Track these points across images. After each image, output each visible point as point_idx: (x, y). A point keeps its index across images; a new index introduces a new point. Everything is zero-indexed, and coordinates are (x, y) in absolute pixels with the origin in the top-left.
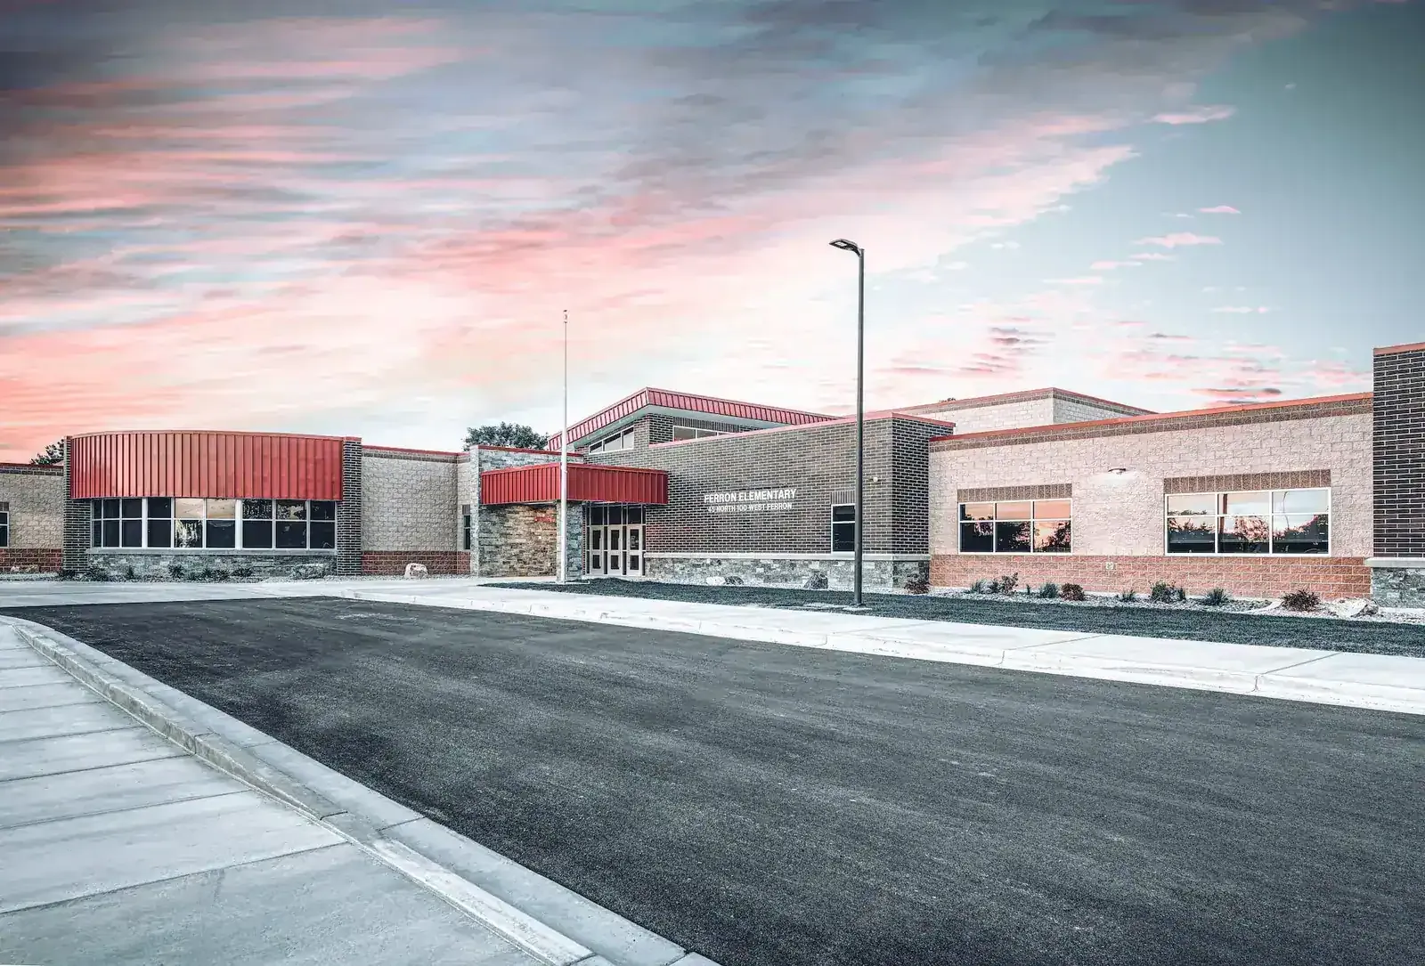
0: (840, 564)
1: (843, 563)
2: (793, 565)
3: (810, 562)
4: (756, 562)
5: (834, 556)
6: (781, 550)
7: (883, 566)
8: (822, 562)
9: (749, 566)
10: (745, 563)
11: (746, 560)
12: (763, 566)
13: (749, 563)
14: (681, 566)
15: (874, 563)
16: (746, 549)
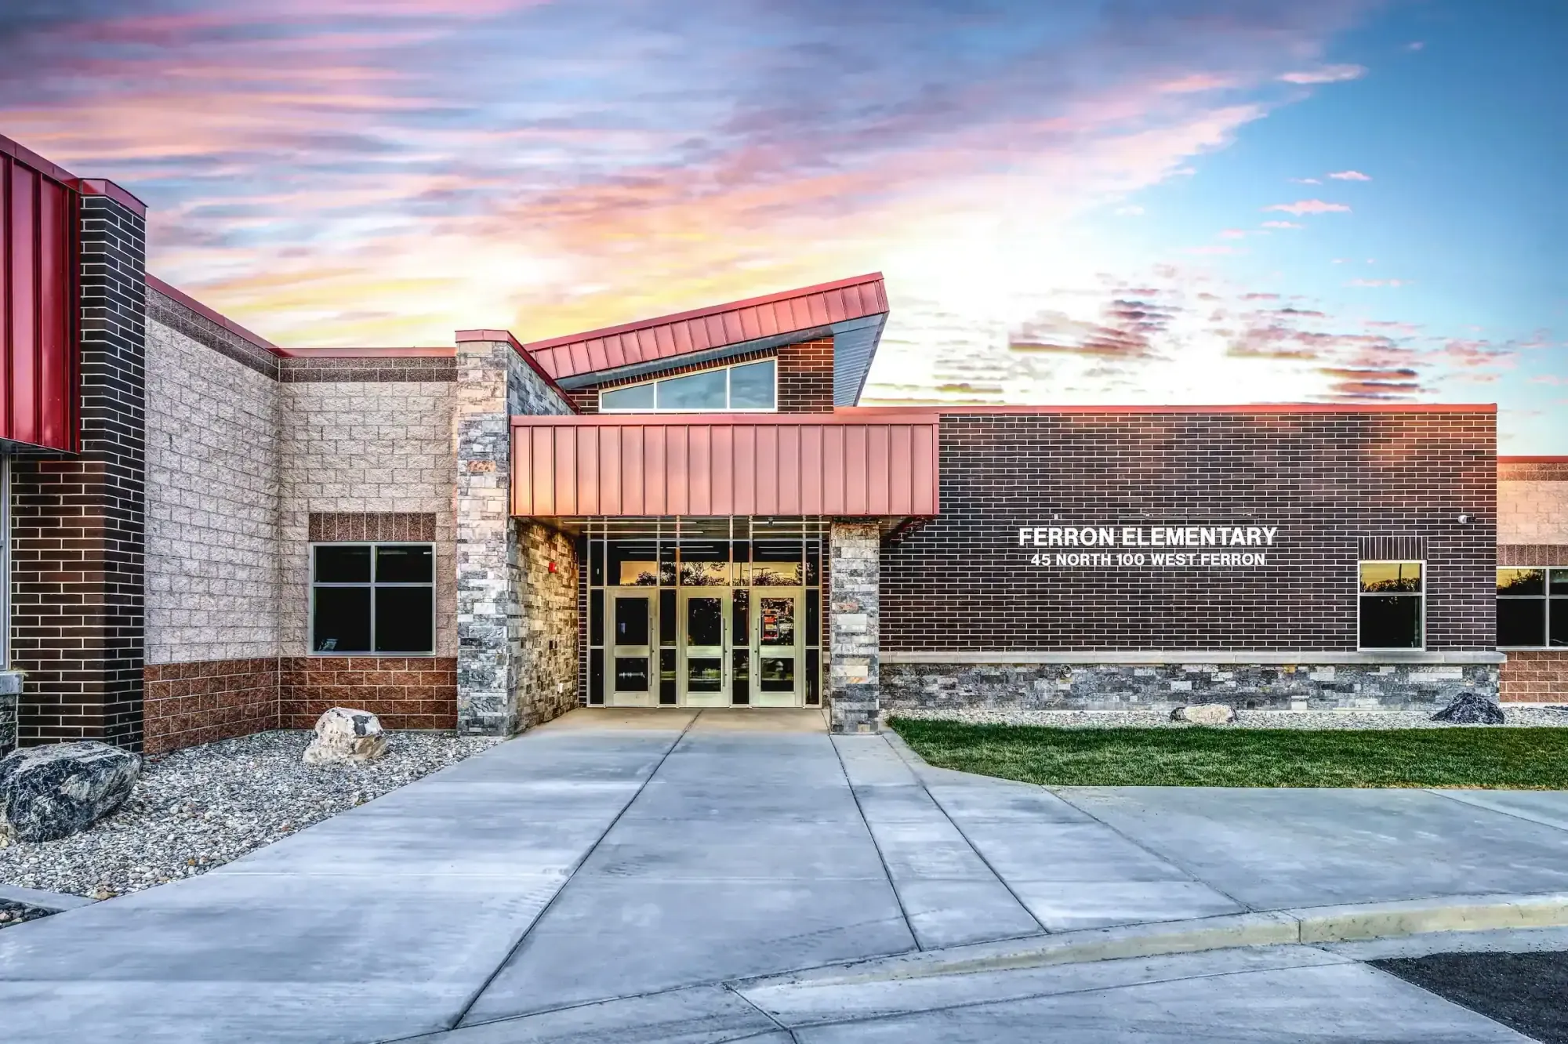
0: (1384, 672)
1: (1393, 669)
2: (1268, 673)
3: (1312, 667)
4: (1172, 671)
5: (1366, 655)
6: (1237, 646)
7: (1480, 673)
8: (1339, 667)
9: (1153, 678)
10: (1138, 673)
11: (1142, 666)
12: (1190, 677)
13: (1151, 672)
14: (942, 680)
15: (1460, 670)
16: (1143, 644)
